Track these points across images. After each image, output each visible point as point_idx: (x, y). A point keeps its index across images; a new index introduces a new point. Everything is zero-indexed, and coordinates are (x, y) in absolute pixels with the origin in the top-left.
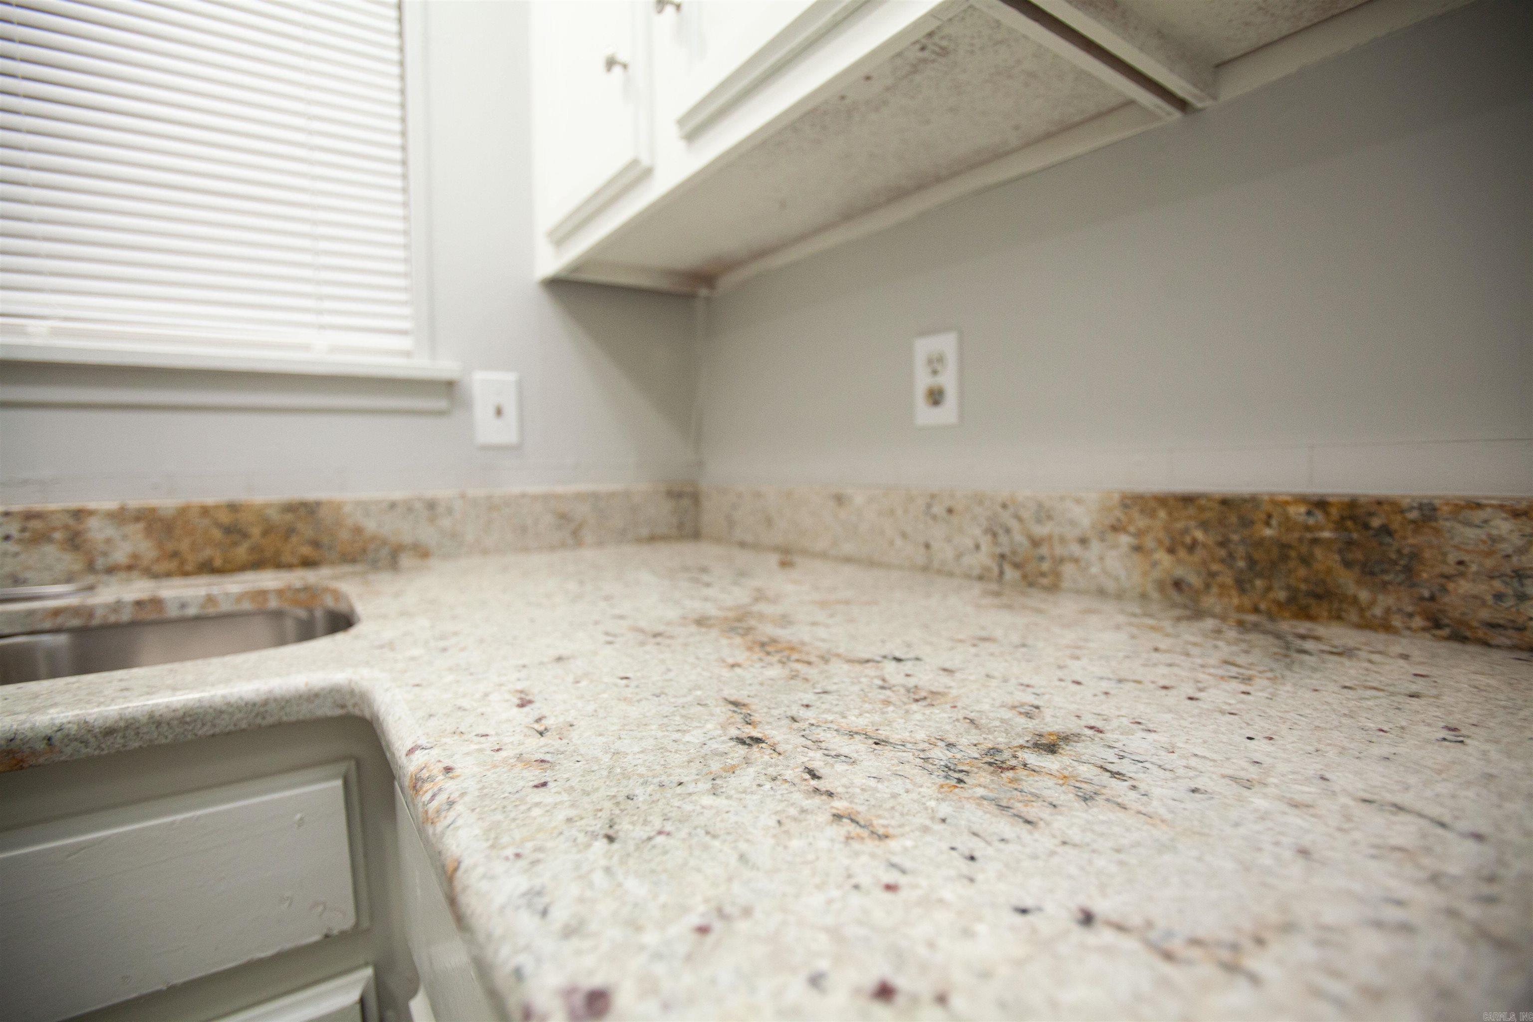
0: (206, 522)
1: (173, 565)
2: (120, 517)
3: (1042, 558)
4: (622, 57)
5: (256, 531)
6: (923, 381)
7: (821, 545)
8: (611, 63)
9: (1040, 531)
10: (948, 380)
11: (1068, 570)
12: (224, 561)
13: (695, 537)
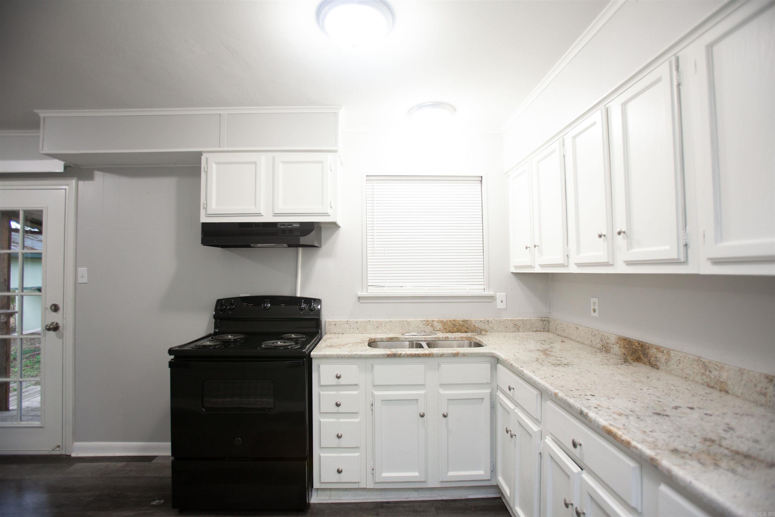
0: (450, 323)
1: (445, 331)
2: (438, 322)
3: (608, 347)
4: (528, 246)
5: (458, 325)
6: (592, 307)
7: (574, 338)
8: (527, 248)
9: (608, 341)
10: (597, 308)
11: (611, 349)
12: (453, 331)
13: (549, 331)
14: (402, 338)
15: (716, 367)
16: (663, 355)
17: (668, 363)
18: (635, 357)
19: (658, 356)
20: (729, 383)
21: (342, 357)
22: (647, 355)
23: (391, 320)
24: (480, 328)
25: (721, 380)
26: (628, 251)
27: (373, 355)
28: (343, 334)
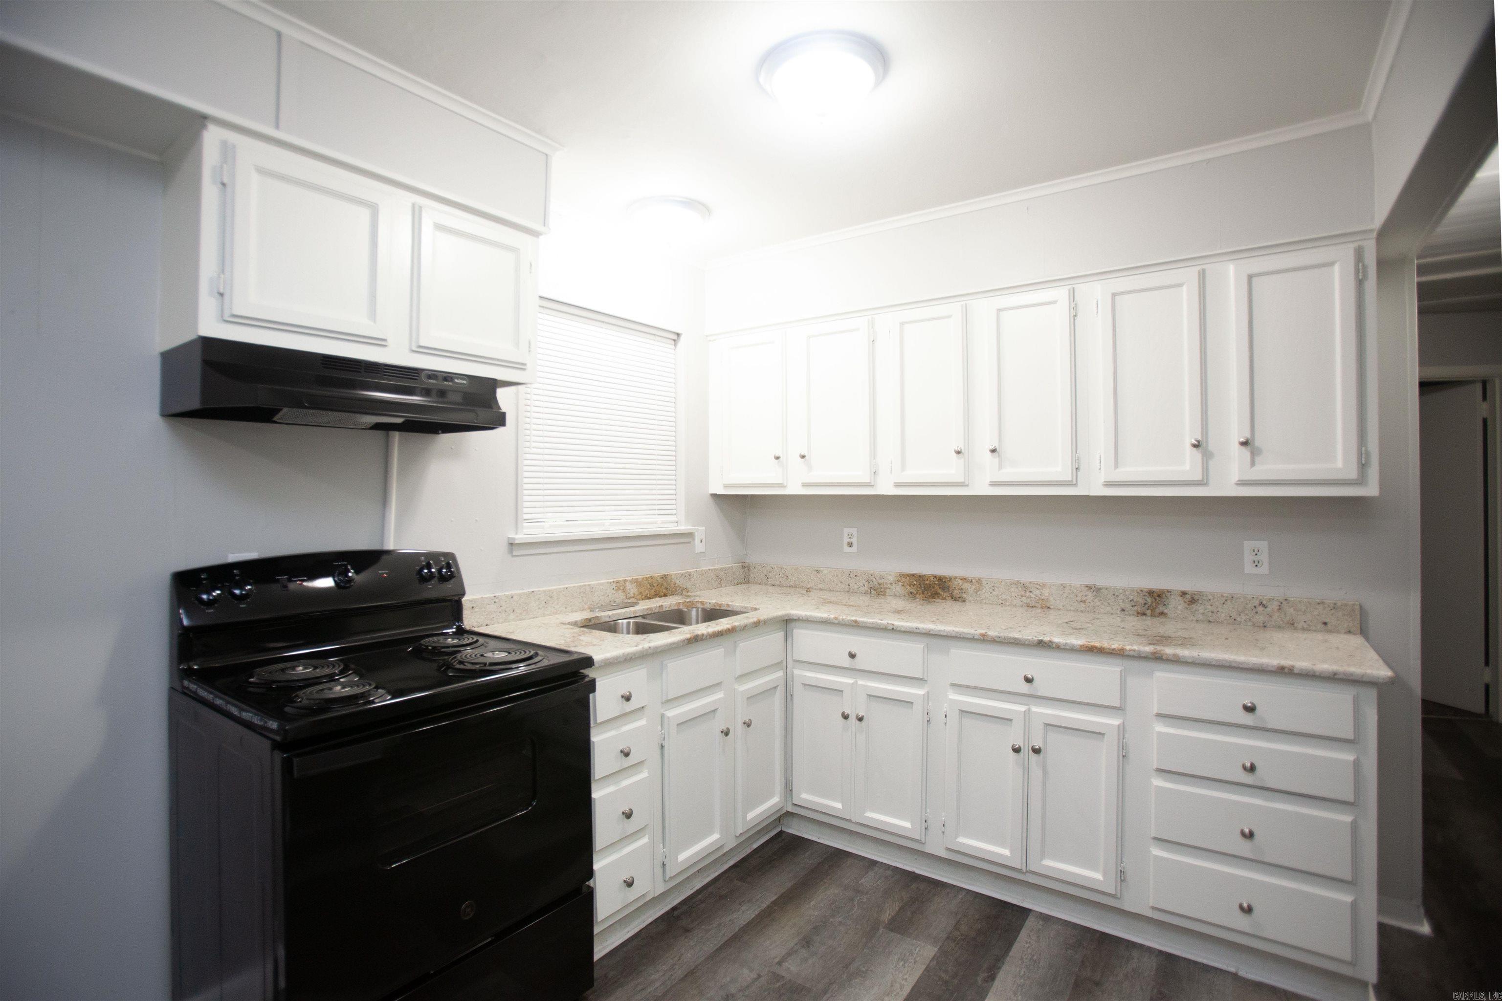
0: (646, 582)
1: (640, 596)
2: (632, 582)
3: (881, 588)
5: (655, 585)
6: (846, 540)
7: (809, 586)
9: (881, 581)
10: (854, 541)
11: (888, 590)
12: (650, 595)
13: (749, 583)
14: (605, 616)
15: (1038, 586)
16: (972, 585)
17: (978, 593)
18: (930, 594)
19: (963, 587)
20: (1051, 599)
21: (631, 658)
22: (948, 589)
23: (567, 586)
24: (681, 586)
25: (1043, 597)
26: (999, 471)
27: (671, 644)
28: (488, 626)
